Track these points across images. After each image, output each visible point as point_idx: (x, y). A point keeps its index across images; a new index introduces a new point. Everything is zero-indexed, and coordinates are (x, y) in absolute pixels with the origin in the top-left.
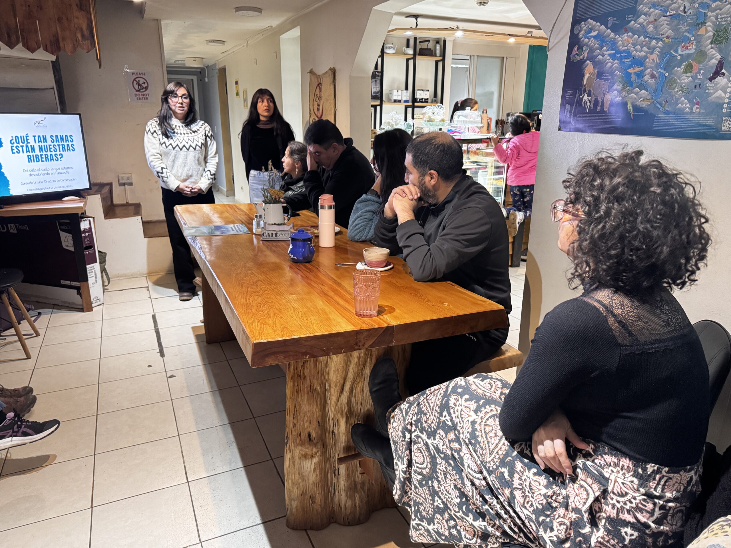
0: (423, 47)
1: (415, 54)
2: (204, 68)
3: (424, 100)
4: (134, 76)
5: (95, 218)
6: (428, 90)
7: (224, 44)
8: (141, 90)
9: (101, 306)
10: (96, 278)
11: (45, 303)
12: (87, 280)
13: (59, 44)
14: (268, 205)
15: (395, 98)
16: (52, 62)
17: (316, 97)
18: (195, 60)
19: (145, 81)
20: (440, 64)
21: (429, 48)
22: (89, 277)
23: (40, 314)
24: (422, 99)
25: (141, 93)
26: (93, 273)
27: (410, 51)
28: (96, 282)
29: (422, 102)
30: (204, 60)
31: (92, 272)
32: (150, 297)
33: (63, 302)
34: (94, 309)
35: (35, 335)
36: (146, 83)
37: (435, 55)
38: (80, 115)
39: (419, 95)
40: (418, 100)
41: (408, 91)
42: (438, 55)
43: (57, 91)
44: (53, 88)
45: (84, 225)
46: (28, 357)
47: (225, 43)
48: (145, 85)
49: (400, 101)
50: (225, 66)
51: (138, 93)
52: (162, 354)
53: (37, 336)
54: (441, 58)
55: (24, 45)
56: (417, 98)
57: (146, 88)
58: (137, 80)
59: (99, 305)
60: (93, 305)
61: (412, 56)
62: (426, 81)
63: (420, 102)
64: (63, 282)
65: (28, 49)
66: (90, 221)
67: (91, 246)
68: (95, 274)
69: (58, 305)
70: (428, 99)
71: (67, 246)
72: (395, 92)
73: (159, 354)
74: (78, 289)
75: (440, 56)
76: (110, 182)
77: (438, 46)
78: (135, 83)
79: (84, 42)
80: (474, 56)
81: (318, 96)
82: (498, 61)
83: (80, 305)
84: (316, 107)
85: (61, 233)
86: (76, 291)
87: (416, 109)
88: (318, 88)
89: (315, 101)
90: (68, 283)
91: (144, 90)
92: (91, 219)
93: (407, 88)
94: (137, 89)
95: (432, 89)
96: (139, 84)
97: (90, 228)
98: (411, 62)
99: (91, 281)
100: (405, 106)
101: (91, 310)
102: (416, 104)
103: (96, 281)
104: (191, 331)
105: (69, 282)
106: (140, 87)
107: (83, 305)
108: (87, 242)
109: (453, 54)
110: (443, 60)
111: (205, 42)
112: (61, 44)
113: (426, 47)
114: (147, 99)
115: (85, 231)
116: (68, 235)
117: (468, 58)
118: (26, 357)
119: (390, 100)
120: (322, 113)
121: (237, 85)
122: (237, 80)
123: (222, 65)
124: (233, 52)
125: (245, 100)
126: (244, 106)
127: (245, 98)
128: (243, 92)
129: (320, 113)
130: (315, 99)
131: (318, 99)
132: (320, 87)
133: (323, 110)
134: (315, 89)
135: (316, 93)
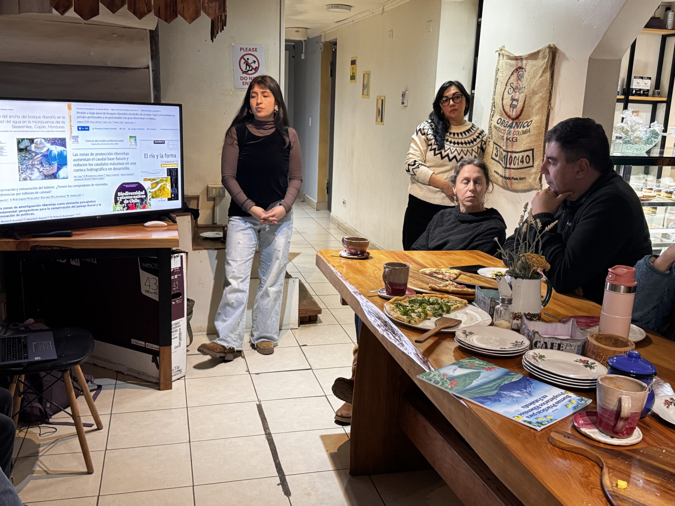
3: (642, 92)
4: (243, 53)
5: (189, 254)
6: (649, 78)
7: (350, 10)
8: (250, 72)
9: (182, 381)
10: (180, 339)
12: (170, 344)
16: (150, 31)
17: (509, 87)
18: (298, 31)
19: (255, 60)
21: (657, 16)
22: (173, 337)
23: (100, 387)
24: (640, 90)
25: (248, 76)
26: (178, 333)
28: (180, 346)
29: (640, 95)
30: (308, 30)
31: (176, 331)
32: (248, 371)
33: (129, 369)
34: (173, 383)
35: (95, 427)
36: (257, 62)
37: (665, 28)
38: (180, 106)
39: (636, 84)
40: (634, 91)
42: (669, 27)
43: (153, 71)
44: (148, 68)
45: (175, 263)
46: (90, 471)
47: (352, 9)
48: (256, 65)
50: (336, 39)
51: (244, 75)
52: (287, 492)
53: (98, 429)
55: (129, 8)
56: (633, 89)
57: (256, 69)
58: (246, 57)
59: (178, 379)
60: (173, 378)
63: (636, 94)
64: (134, 341)
65: (135, 13)
66: (182, 257)
67: (180, 294)
68: (180, 334)
69: (123, 374)
70: (648, 90)
71: (148, 292)
73: (280, 486)
74: (155, 354)
75: (672, 29)
77: (670, 15)
78: (243, 61)
81: (514, 85)
83: (153, 377)
84: (507, 101)
85: (142, 272)
86: (151, 356)
87: (630, 105)
88: (515, 74)
89: (506, 93)
90: (141, 343)
91: (253, 71)
92: (184, 255)
94: (244, 69)
95: (654, 77)
96: (247, 64)
97: (181, 268)
99: (175, 342)
101: (169, 387)
102: (631, 98)
103: (180, 343)
105: (143, 343)
106: (248, 67)
107: (159, 379)
108: (175, 289)
111: (325, 7)
115: (174, 273)
116: (151, 276)
118: (85, 470)
120: (522, 111)
121: (354, 66)
122: (355, 59)
123: (330, 38)
124: (353, 21)
125: (365, 87)
126: (363, 94)
127: (365, 83)
128: (364, 75)
129: (516, 112)
130: (507, 90)
131: (514, 90)
132: (521, 73)
133: (523, 107)
134: (508, 77)
135: (510, 82)
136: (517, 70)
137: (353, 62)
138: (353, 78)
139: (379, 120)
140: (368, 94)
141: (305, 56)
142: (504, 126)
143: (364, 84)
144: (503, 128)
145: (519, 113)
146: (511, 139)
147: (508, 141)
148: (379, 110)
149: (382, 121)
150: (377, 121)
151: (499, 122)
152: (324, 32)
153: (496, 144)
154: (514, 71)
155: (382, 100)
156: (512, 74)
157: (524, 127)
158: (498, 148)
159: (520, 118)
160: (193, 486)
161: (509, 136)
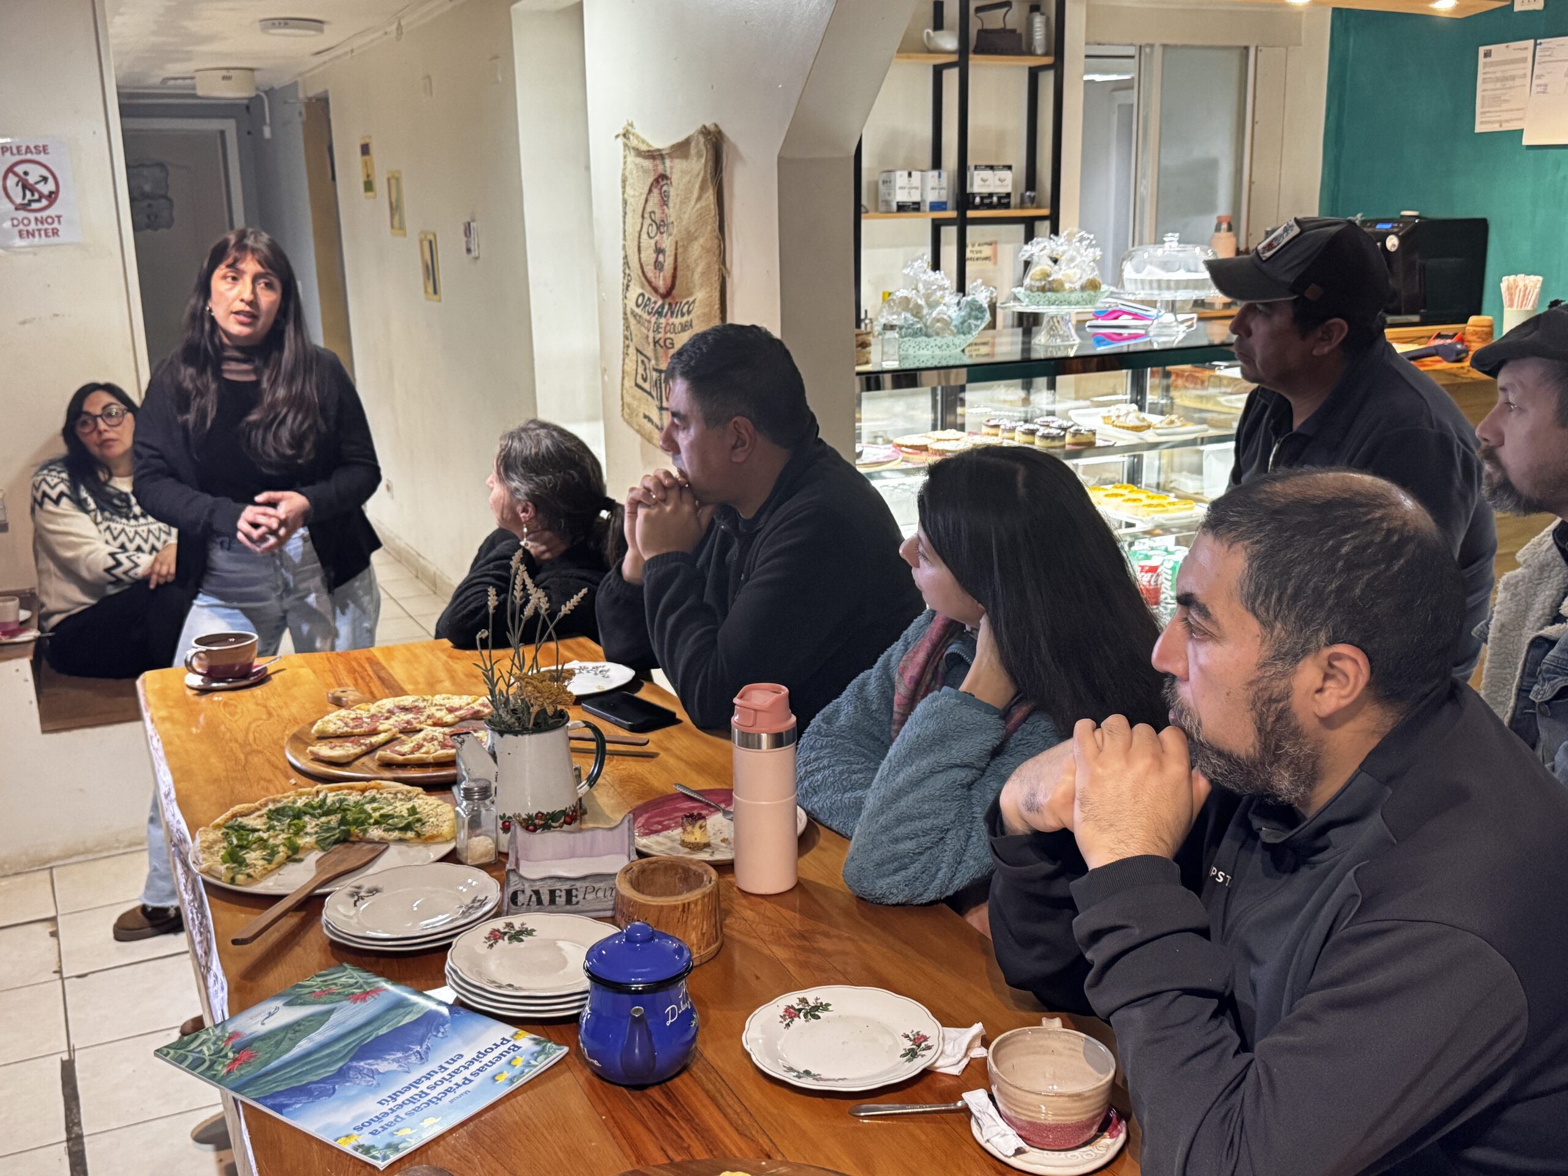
0: (988, 26)
1: (963, 51)
2: (257, 99)
3: (995, 199)
4: (9, 159)
6: (1009, 168)
8: (35, 206)
14: (508, 736)
15: (901, 196)
17: (648, 221)
18: (228, 78)
19: (46, 174)
20: (1047, 81)
21: (1009, 27)
24: (991, 195)
25: (32, 216)
27: (949, 42)
29: (991, 206)
32: (60, 971)
37: (1030, 52)
39: (981, 183)
40: (978, 200)
41: (944, 174)
42: (1039, 51)
47: (326, 27)
48: (50, 186)
49: (916, 207)
50: (326, 92)
51: (21, 214)
54: (1049, 60)
56: (974, 195)
57: (52, 197)
58: (19, 169)
61: (954, 58)
62: (1001, 138)
63: (983, 206)
70: (1008, 195)
72: (900, 178)
75: (1046, 54)
77: (1038, 21)
78: (12, 180)
80: (1152, 46)
81: (658, 217)
82: (1233, 59)
84: (649, 256)
87: (970, 230)
88: (656, 191)
89: (644, 236)
91: (44, 202)
93: (937, 164)
94: (19, 200)
96: (26, 186)
100: (933, 220)
102: (971, 214)
106: (28, 194)
109: (1087, 44)
110: (1058, 67)
111: (257, 26)
113: (999, 25)
114: (55, 232)
117: (1131, 51)
120: (674, 277)
121: (367, 157)
122: (367, 141)
123: (314, 91)
124: (352, 51)
125: (395, 208)
126: (392, 226)
127: (393, 200)
128: (389, 180)
129: (664, 280)
130: (645, 230)
131: (658, 228)
132: (665, 188)
133: (675, 269)
134: (644, 197)
135: (648, 209)
136: (657, 181)
137: (365, 149)
138: (369, 186)
139: (431, 289)
140: (402, 227)
141: (273, 132)
142: (649, 313)
143: (391, 204)
144: (646, 316)
145: (669, 282)
146: (662, 342)
148: (427, 266)
149: (435, 292)
150: (426, 292)
151: (640, 301)
152: (301, 74)
153: (641, 353)
154: (652, 184)
155: (430, 242)
156: (650, 191)
157: (683, 315)
158: (646, 361)
159: (674, 292)
161: (658, 336)
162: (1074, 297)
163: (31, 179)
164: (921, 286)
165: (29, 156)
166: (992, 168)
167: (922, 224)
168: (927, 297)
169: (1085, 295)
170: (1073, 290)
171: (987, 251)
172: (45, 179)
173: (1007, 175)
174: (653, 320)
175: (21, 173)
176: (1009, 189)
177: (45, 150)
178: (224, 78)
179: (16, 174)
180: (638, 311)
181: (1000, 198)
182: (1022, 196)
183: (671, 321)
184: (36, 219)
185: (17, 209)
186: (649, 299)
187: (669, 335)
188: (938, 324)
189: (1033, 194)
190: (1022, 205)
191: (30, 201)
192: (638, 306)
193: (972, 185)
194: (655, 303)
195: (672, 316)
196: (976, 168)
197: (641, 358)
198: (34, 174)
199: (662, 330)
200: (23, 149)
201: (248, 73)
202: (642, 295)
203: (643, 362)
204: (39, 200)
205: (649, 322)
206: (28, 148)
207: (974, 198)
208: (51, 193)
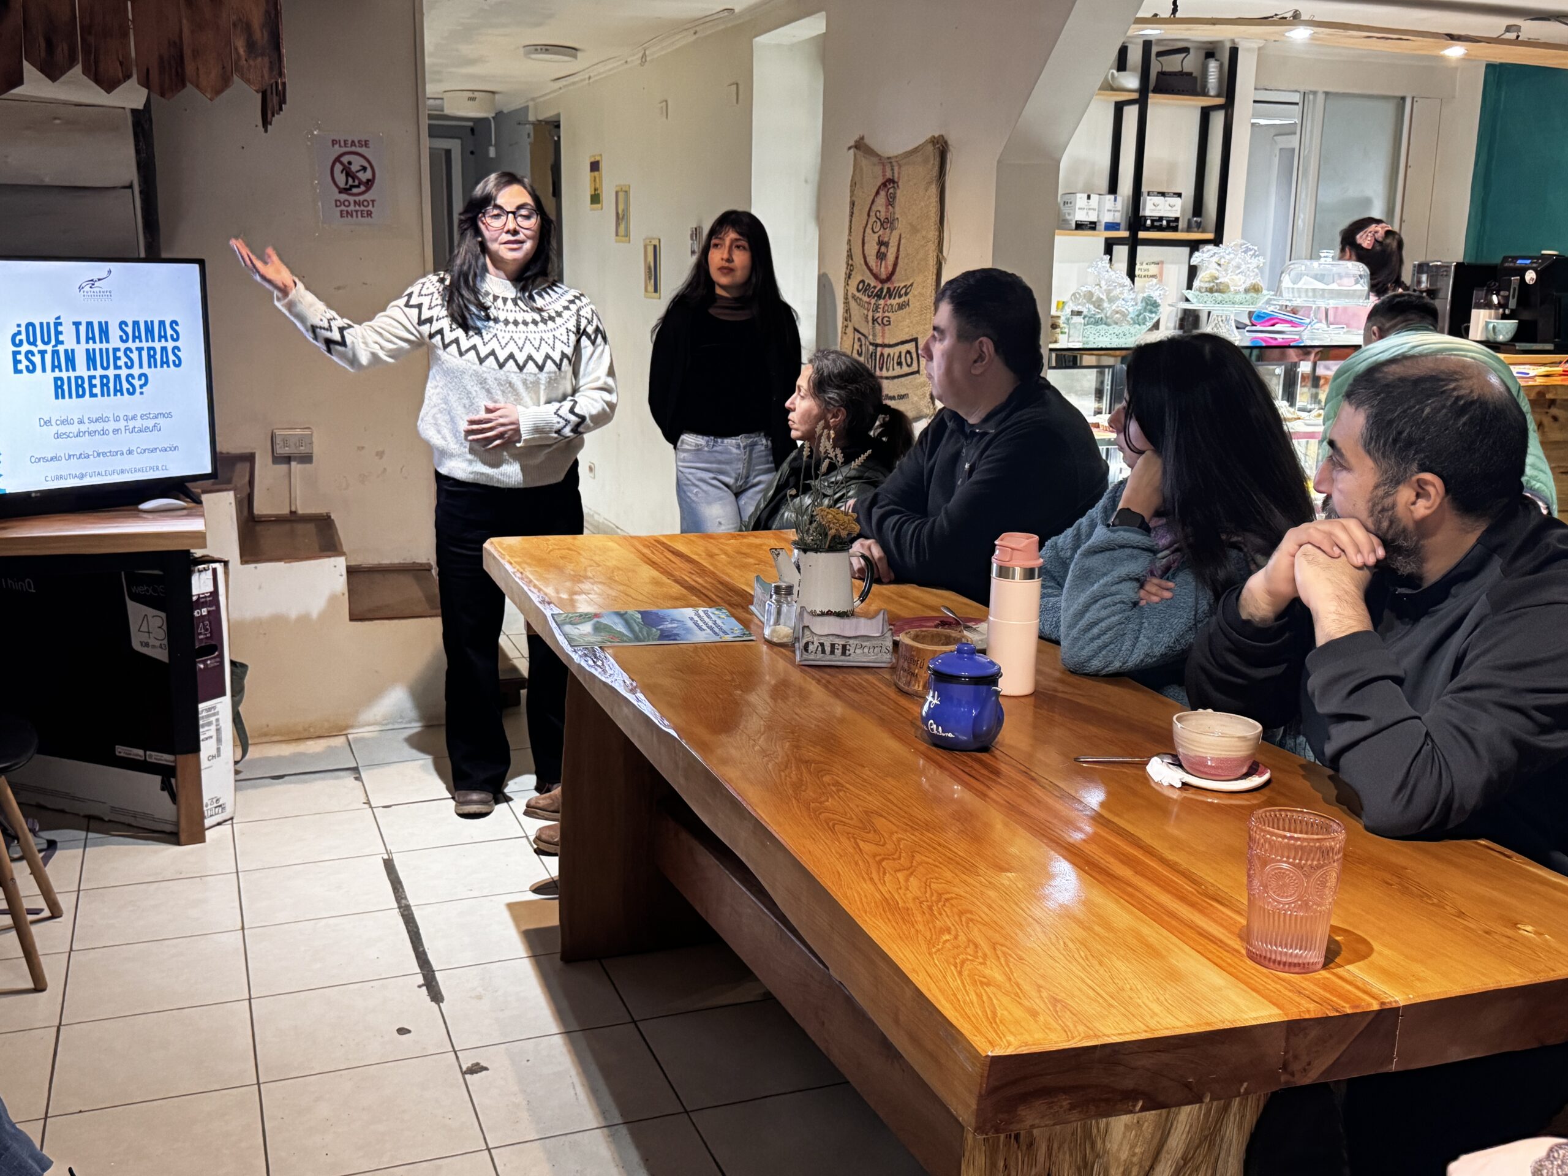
0: (1166, 69)
1: (1144, 92)
2: (485, 120)
3: (1164, 223)
4: (338, 150)
5: (230, 565)
6: (1179, 195)
7: (575, 57)
8: (355, 190)
9: (227, 827)
10: (219, 740)
11: (62, 811)
12: (196, 749)
13: (183, 68)
14: (811, 554)
15: (1081, 216)
16: (134, 112)
17: (873, 219)
18: (474, 99)
19: (366, 164)
20: (1217, 121)
21: (1185, 70)
22: (202, 737)
23: (52, 845)
24: (1161, 219)
25: (351, 199)
26: (213, 727)
27: (1131, 81)
28: (219, 755)
29: (1161, 229)
30: (497, 96)
31: (210, 724)
32: (368, 803)
33: (113, 809)
34: (207, 833)
35: (46, 913)
36: (369, 171)
37: (1204, 93)
38: (201, 263)
39: (1153, 207)
40: (1149, 222)
41: (1119, 199)
42: (1212, 93)
43: (141, 192)
44: (131, 187)
45: (200, 584)
46: (39, 987)
47: (579, 54)
48: (368, 174)
49: (1093, 226)
50: (558, 115)
51: (344, 197)
52: (436, 996)
53: (53, 917)
54: (1221, 101)
55: (86, 71)
56: (1145, 218)
57: (369, 183)
58: (345, 159)
59: (219, 824)
60: (208, 822)
61: (1135, 96)
62: (1172, 169)
63: (1153, 228)
64: (121, 751)
65: (98, 81)
66: (214, 571)
67: (214, 647)
68: (218, 730)
69: (101, 820)
70: (1177, 219)
71: (147, 645)
72: (1081, 199)
73: (424, 988)
74: (167, 774)
75: (1218, 96)
76: (248, 451)
77: (1213, 66)
78: (338, 167)
79: (251, 62)
80: (1315, 93)
81: (882, 216)
82: (1390, 108)
83: (166, 822)
84: (872, 249)
85: (132, 607)
86: (157, 779)
87: (1141, 250)
88: (883, 193)
89: (869, 231)
90: (138, 753)
91: (363, 188)
92: (219, 567)
93: (1113, 189)
94: (342, 185)
95: (1189, 191)
96: (349, 174)
97: (215, 593)
98: (1131, 114)
99: (207, 748)
100: (1107, 239)
101: (198, 837)
102: (1142, 235)
103: (218, 750)
104: (506, 916)
105: (141, 752)
106: (350, 181)
107: (177, 824)
108: (202, 636)
109: (1255, 89)
110: (1228, 106)
111: (522, 50)
112: (189, 68)
113: (1178, 69)
114: (369, 214)
115: (201, 603)
116: (150, 611)
117: (1296, 98)
118: (31, 985)
119: (1065, 221)
120: (895, 265)
121: (596, 173)
122: (598, 158)
123: (547, 114)
124: (590, 78)
125: (621, 218)
126: (617, 235)
127: (620, 212)
128: (617, 193)
129: (886, 267)
130: (869, 226)
131: (882, 225)
132: (891, 191)
133: (897, 258)
134: (872, 198)
135: (874, 208)
136: (884, 184)
137: (595, 166)
138: (595, 199)
139: (651, 288)
140: (627, 234)
141: (497, 152)
142: (869, 296)
143: (617, 214)
144: (866, 299)
145: (890, 268)
146: (879, 320)
147: (877, 325)
148: (650, 268)
149: (656, 290)
150: (646, 290)
151: (861, 287)
152: (533, 99)
153: (859, 332)
154: (880, 187)
155: (655, 247)
156: (877, 193)
157: (900, 296)
158: (863, 338)
159: (894, 278)
160: (250, 999)
161: (877, 315)
162: (1238, 298)
163: (354, 168)
164: (1103, 283)
165: (353, 149)
166: (1163, 194)
167: (1097, 241)
168: (1108, 292)
169: (1248, 296)
170: (1237, 292)
171: (1153, 270)
172: (364, 169)
173: (1177, 201)
174: (873, 301)
175: (346, 163)
176: (1178, 215)
177: (366, 144)
178: (470, 99)
179: (342, 163)
180: (858, 295)
181: (1168, 222)
182: (1189, 221)
183: (889, 302)
184: (355, 202)
185: (340, 192)
186: (869, 285)
187: (887, 314)
188: (1118, 316)
189: (1199, 219)
190: (1189, 229)
191: (352, 187)
192: (858, 290)
193: (1144, 209)
194: (875, 287)
195: (890, 298)
196: (1149, 194)
197: (857, 335)
198: (357, 163)
199: (881, 310)
200: (350, 142)
201: (490, 94)
202: (863, 281)
203: (859, 339)
204: (358, 186)
205: (869, 303)
206: (353, 142)
207: (1146, 220)
208: (368, 180)
